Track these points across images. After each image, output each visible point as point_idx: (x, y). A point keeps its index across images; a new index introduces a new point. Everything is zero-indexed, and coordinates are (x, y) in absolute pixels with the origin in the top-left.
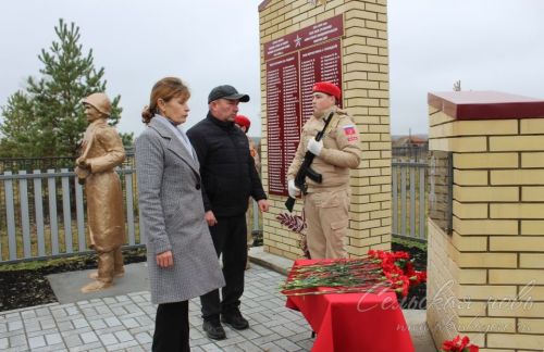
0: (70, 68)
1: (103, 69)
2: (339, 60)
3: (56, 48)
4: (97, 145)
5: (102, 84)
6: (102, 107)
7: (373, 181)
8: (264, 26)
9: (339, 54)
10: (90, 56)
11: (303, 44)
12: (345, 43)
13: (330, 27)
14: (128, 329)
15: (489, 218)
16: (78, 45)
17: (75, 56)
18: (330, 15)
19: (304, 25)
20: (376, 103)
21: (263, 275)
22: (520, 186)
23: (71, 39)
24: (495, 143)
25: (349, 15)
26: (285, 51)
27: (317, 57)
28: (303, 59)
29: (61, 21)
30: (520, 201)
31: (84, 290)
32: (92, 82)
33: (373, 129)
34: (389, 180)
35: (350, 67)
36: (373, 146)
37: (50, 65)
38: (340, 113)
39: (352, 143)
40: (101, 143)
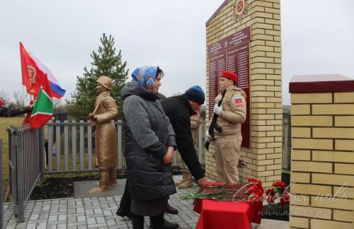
0: (107, 62)
1: (126, 62)
2: (248, 56)
3: (100, 50)
4: (102, 107)
5: (126, 71)
6: (106, 84)
7: (269, 134)
8: (209, 35)
9: (248, 52)
10: (120, 54)
11: (229, 46)
12: (252, 44)
13: (243, 34)
14: (105, 217)
15: (311, 160)
16: (113, 48)
17: (111, 55)
18: (243, 27)
19: (230, 34)
22: (334, 139)
23: (109, 45)
24: (316, 109)
25: (254, 27)
26: (219, 50)
27: (236, 54)
28: (229, 55)
29: (104, 34)
30: (334, 150)
31: (91, 192)
32: (120, 70)
33: (269, 100)
34: (280, 134)
35: (255, 60)
36: (269, 111)
37: (96, 60)
38: (236, 90)
39: (239, 108)
40: (104, 106)
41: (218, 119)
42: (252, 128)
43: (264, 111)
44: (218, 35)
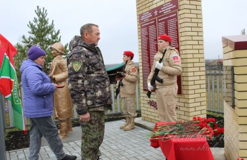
0: (43, 30)
1: (59, 31)
2: (177, 22)
3: (36, 21)
4: (58, 69)
5: (59, 38)
6: (60, 49)
7: (196, 82)
8: (139, 6)
9: (177, 19)
10: (52, 24)
11: (159, 14)
12: (180, 13)
13: (172, 5)
16: (46, 19)
17: (45, 24)
19: (159, 4)
20: (196, 43)
21: (141, 131)
23: (43, 16)
26: (150, 18)
27: (166, 21)
28: (159, 22)
29: (38, 7)
32: (54, 37)
33: (195, 56)
34: (204, 82)
35: (183, 25)
36: (196, 65)
37: (33, 29)
38: (171, 50)
39: (176, 64)
40: (60, 67)
41: (159, 73)
42: (182, 79)
43: (191, 65)
44: (147, 5)
